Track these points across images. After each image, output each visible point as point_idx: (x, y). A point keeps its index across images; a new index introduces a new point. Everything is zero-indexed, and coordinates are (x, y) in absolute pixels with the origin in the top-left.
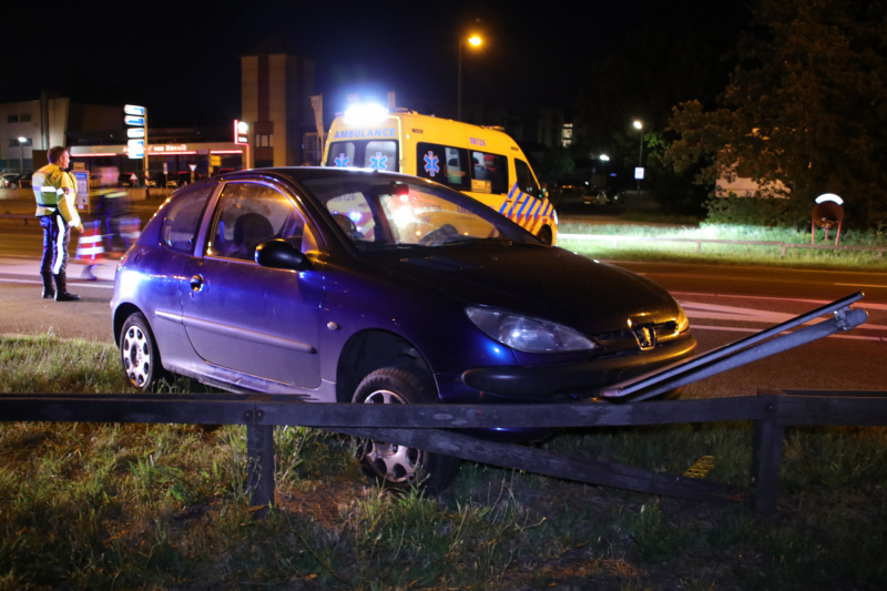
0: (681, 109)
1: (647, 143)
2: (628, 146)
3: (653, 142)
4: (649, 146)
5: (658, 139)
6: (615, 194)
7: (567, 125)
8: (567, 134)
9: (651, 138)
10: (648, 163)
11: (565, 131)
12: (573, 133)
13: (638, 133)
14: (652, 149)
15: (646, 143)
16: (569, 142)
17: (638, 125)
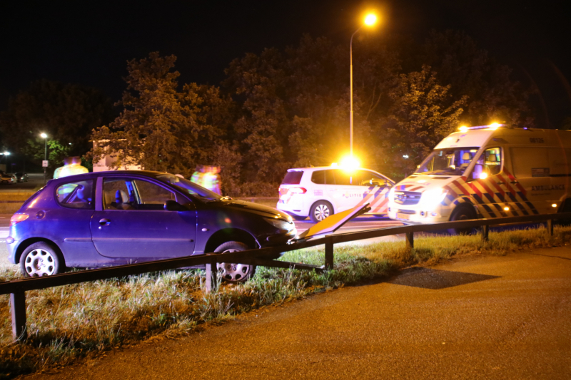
0: (97, 130)
1: (50, 146)
2: (37, 147)
3: (53, 145)
4: (50, 148)
5: (56, 144)
6: (21, 176)
9: (52, 143)
10: (50, 158)
13: (44, 141)
14: (52, 149)
15: (48, 146)
17: (44, 135)
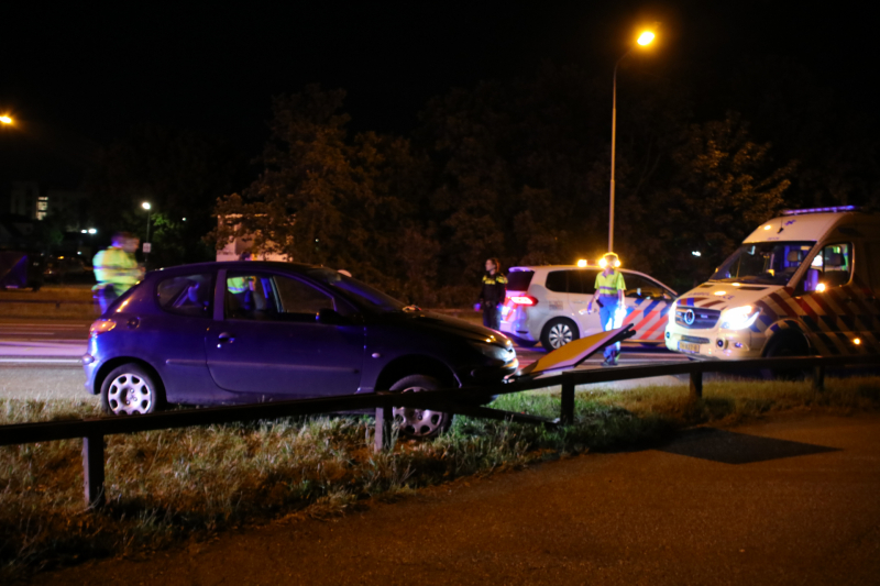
0: (224, 200)
1: (154, 221)
2: (136, 223)
3: (159, 221)
4: (155, 224)
5: (163, 219)
7: (42, 198)
8: (42, 206)
9: (157, 217)
10: (155, 240)
11: (40, 203)
12: (49, 205)
13: (147, 213)
14: (158, 227)
15: (152, 222)
16: (44, 214)
17: (146, 206)
